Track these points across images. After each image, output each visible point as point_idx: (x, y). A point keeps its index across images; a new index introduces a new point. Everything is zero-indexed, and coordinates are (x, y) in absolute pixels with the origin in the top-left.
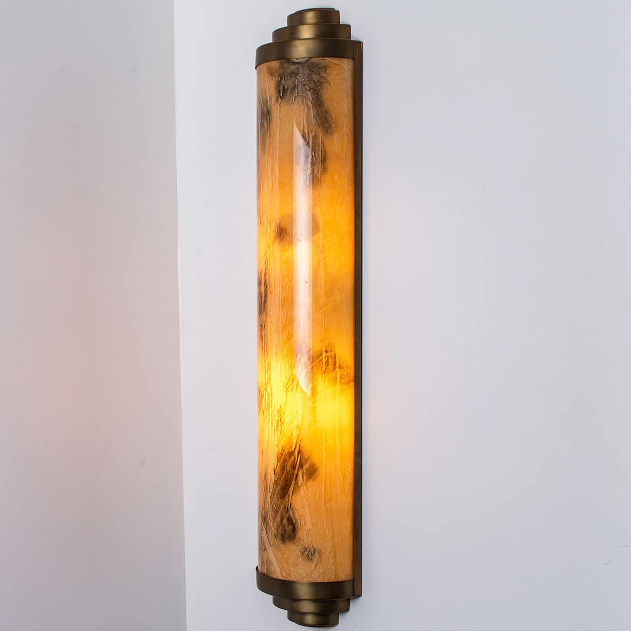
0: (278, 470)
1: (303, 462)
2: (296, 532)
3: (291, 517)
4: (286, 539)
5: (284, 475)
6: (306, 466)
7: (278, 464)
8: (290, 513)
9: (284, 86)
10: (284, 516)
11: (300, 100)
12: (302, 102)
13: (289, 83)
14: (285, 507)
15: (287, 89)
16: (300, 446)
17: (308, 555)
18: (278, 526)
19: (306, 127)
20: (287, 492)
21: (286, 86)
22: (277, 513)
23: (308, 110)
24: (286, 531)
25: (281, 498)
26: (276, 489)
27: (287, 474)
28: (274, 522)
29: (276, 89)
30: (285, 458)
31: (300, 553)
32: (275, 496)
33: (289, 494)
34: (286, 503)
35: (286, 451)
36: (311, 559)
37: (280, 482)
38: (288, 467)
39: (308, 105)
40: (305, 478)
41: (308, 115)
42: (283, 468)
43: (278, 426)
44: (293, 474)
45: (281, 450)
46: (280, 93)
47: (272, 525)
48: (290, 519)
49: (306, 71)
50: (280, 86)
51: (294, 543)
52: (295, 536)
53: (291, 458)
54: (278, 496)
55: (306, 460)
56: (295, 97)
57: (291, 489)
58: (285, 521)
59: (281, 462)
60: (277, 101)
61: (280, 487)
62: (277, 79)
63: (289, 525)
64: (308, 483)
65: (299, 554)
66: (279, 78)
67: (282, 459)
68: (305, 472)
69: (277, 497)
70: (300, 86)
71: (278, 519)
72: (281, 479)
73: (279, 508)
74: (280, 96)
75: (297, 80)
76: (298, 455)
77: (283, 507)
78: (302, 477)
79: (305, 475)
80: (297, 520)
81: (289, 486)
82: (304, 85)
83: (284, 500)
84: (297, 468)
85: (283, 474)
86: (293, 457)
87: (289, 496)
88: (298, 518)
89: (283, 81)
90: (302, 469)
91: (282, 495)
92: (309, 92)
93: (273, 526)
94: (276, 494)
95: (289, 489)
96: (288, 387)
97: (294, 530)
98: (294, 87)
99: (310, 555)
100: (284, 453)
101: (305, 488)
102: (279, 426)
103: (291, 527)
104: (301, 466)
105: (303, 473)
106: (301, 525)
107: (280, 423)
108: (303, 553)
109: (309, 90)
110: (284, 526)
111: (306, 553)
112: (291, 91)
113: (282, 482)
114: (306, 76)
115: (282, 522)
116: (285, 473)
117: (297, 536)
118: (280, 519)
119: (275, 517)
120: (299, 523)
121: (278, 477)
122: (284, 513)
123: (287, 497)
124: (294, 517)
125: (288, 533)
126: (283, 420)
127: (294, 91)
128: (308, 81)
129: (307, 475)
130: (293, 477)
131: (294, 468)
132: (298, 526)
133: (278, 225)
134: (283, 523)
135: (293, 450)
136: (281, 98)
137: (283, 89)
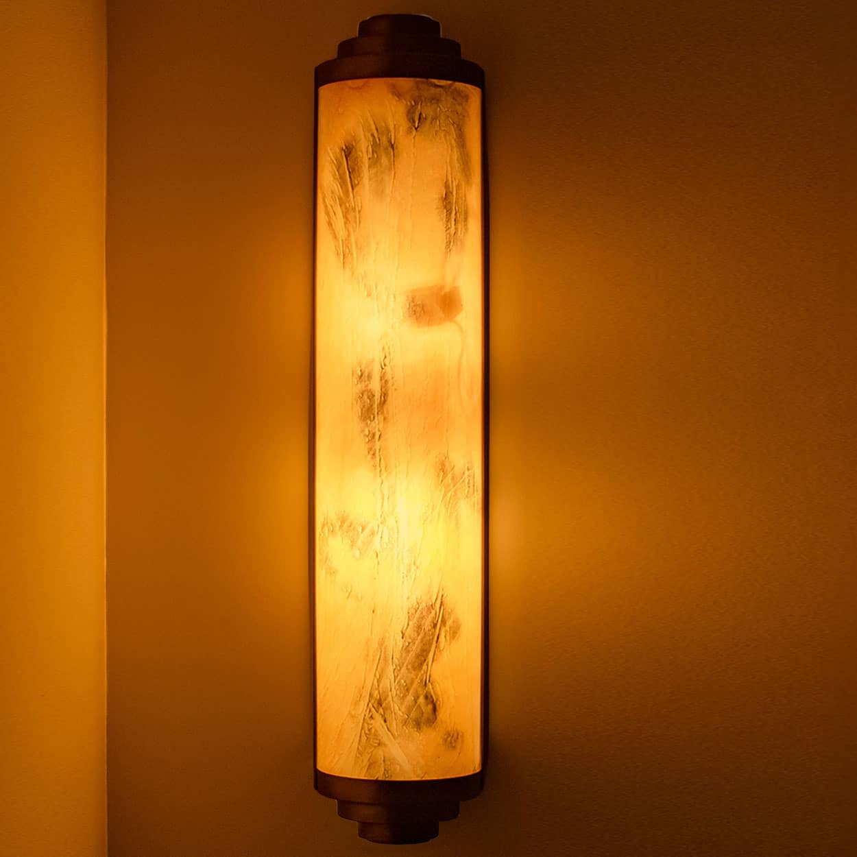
0: (409, 632)
1: (446, 617)
2: (437, 713)
3: (430, 693)
4: (422, 724)
5: (420, 637)
6: (449, 623)
7: (410, 623)
8: (429, 688)
9: (421, 114)
10: (421, 692)
11: (442, 135)
12: (445, 138)
13: (428, 111)
14: (422, 681)
15: (426, 119)
16: (442, 596)
17: (451, 743)
18: (409, 709)
19: (449, 172)
20: (425, 660)
21: (424, 116)
22: (408, 690)
23: (452, 150)
24: (423, 713)
25: (414, 669)
26: (405, 659)
27: (424, 637)
28: (402, 704)
29: (407, 116)
30: (422, 613)
31: (442, 740)
32: (404, 668)
33: (428, 663)
34: (422, 675)
35: (424, 604)
36: (454, 747)
37: (414, 648)
38: (427, 624)
39: (451, 144)
40: (448, 638)
41: (451, 156)
42: (419, 627)
43: (409, 571)
44: (433, 634)
45: (415, 603)
46: (414, 122)
47: (397, 708)
48: (429, 696)
49: (450, 99)
50: (414, 112)
51: (435, 728)
52: (436, 718)
53: (431, 613)
54: (409, 667)
55: (449, 614)
56: (436, 132)
57: (431, 655)
58: (421, 700)
59: (415, 619)
60: (409, 131)
61: (414, 655)
62: (409, 103)
63: (427, 705)
64: (452, 645)
65: (441, 743)
66: (413, 104)
67: (417, 615)
68: (448, 630)
69: (408, 669)
70: (443, 117)
71: (410, 698)
72: (414, 643)
73: (412, 682)
74: (414, 126)
75: (439, 109)
76: (440, 608)
77: (418, 680)
78: (445, 637)
79: (448, 634)
80: (438, 696)
81: (428, 652)
82: (448, 117)
83: (420, 670)
84: (438, 626)
85: (418, 635)
86: (433, 612)
87: (427, 665)
88: (439, 693)
89: (419, 107)
90: (445, 626)
91: (416, 664)
92: (452, 127)
93: (400, 710)
94: (405, 665)
95: (427, 656)
96: (427, 518)
97: (435, 710)
98: (434, 119)
99: (453, 741)
100: (420, 608)
101: (448, 652)
102: (413, 570)
103: (430, 707)
104: (444, 622)
105: (446, 631)
106: (443, 703)
107: (413, 568)
108: (445, 740)
109: (453, 125)
110: (419, 706)
111: (449, 739)
112: (431, 123)
113: (417, 648)
114: (449, 105)
115: (416, 703)
116: (421, 635)
117: (438, 718)
118: (413, 698)
119: (405, 696)
120: (441, 699)
121: (410, 641)
122: (419, 689)
123: (425, 667)
124: (434, 692)
125: (425, 715)
126: (418, 563)
127: (436, 122)
128: (451, 111)
129: (450, 634)
130: (433, 639)
131: (435, 626)
132: (439, 705)
133: (411, 299)
134: (418, 703)
135: (434, 601)
136: (416, 129)
137: (420, 119)
